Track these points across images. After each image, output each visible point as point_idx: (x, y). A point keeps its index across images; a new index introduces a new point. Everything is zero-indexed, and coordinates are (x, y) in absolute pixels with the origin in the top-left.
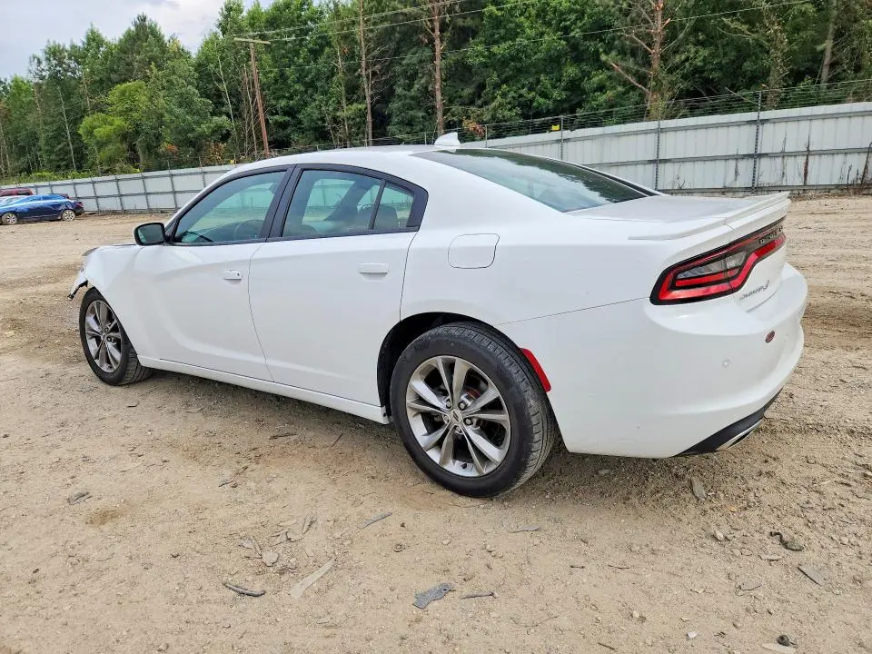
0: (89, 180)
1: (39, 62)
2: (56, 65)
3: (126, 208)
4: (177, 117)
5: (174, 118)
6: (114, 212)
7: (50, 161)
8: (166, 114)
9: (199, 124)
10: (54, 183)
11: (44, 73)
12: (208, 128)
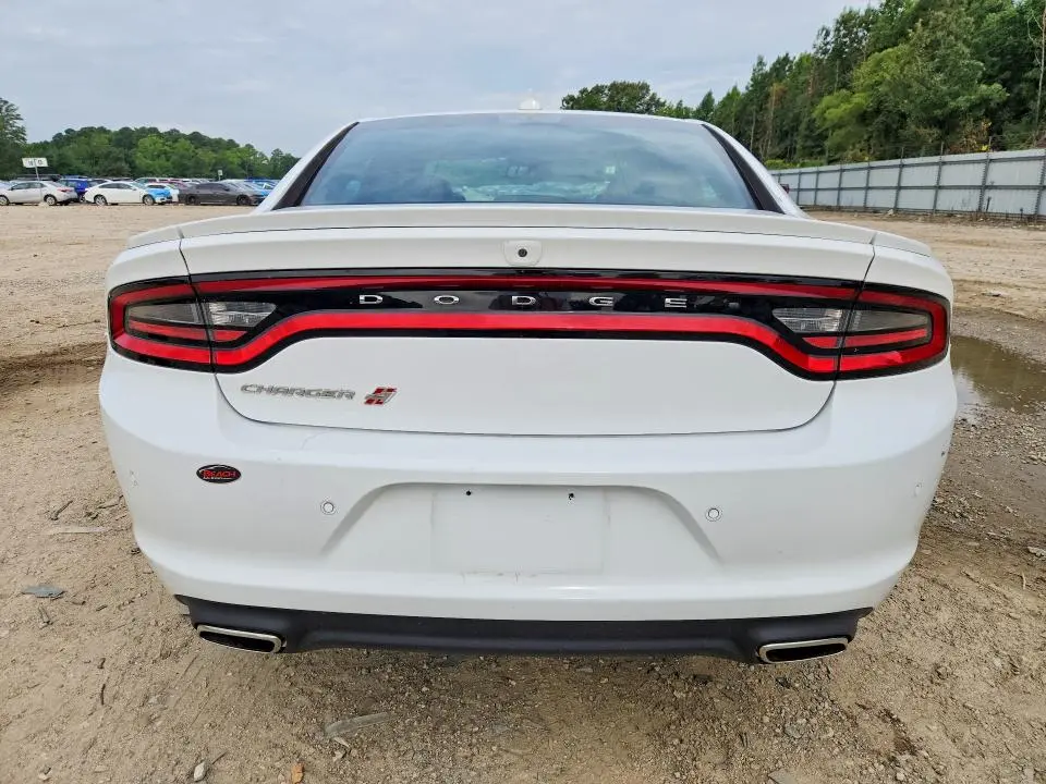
0: (814, 169)
1: (827, 34)
2: (845, 36)
3: (842, 204)
4: (929, 89)
5: (924, 89)
6: (829, 209)
7: (804, 148)
8: (915, 84)
9: (955, 96)
10: (783, 171)
11: (828, 47)
12: (967, 100)
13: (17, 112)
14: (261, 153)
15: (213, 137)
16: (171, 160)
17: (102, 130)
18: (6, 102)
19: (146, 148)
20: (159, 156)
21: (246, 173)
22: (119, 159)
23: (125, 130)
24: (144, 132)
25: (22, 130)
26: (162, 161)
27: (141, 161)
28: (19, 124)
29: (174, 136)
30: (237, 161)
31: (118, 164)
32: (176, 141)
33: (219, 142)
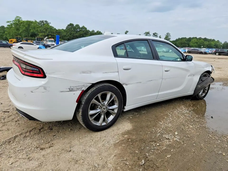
13: (170, 35)
14: (221, 42)
15: (209, 39)
16: (198, 44)
17: (185, 38)
18: (169, 33)
19: (193, 42)
20: (195, 43)
21: (215, 47)
22: (186, 44)
23: (190, 38)
24: (193, 38)
25: (170, 38)
26: (196, 44)
27: (191, 44)
28: (170, 37)
29: (200, 39)
30: (214, 44)
31: (186, 45)
32: (200, 40)
33: (210, 40)
